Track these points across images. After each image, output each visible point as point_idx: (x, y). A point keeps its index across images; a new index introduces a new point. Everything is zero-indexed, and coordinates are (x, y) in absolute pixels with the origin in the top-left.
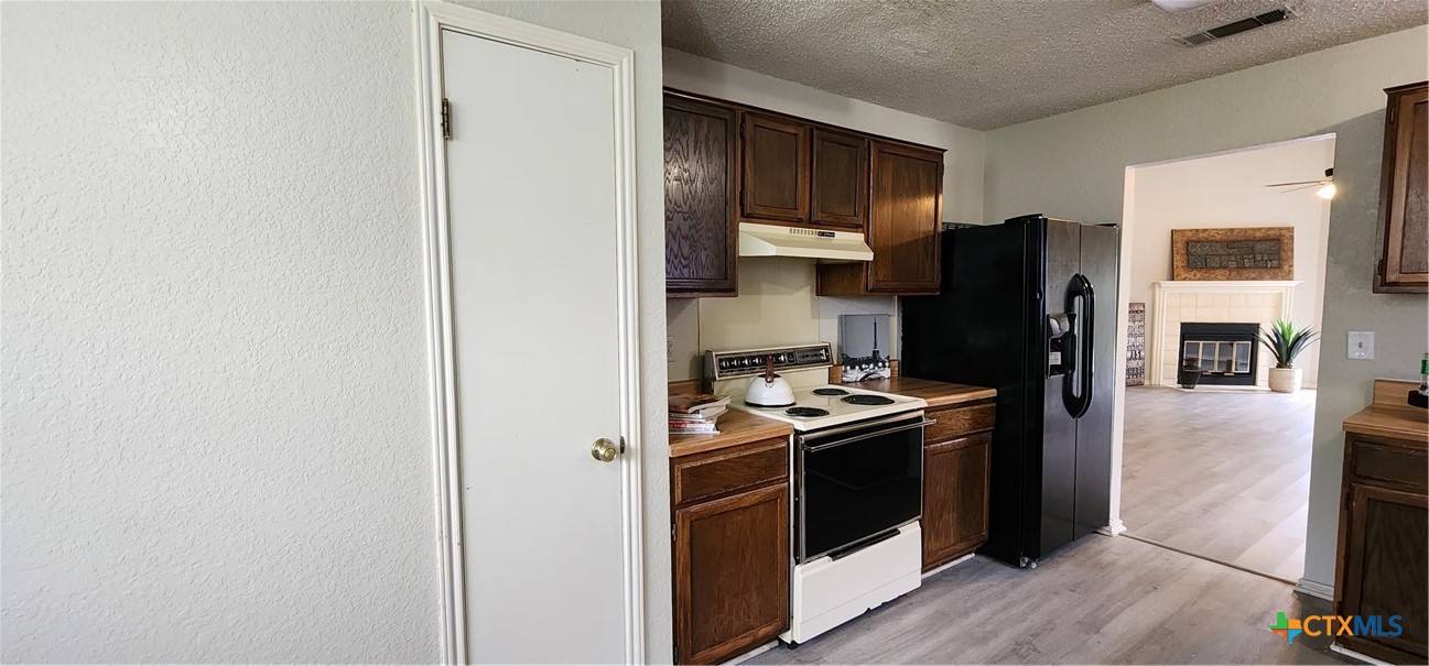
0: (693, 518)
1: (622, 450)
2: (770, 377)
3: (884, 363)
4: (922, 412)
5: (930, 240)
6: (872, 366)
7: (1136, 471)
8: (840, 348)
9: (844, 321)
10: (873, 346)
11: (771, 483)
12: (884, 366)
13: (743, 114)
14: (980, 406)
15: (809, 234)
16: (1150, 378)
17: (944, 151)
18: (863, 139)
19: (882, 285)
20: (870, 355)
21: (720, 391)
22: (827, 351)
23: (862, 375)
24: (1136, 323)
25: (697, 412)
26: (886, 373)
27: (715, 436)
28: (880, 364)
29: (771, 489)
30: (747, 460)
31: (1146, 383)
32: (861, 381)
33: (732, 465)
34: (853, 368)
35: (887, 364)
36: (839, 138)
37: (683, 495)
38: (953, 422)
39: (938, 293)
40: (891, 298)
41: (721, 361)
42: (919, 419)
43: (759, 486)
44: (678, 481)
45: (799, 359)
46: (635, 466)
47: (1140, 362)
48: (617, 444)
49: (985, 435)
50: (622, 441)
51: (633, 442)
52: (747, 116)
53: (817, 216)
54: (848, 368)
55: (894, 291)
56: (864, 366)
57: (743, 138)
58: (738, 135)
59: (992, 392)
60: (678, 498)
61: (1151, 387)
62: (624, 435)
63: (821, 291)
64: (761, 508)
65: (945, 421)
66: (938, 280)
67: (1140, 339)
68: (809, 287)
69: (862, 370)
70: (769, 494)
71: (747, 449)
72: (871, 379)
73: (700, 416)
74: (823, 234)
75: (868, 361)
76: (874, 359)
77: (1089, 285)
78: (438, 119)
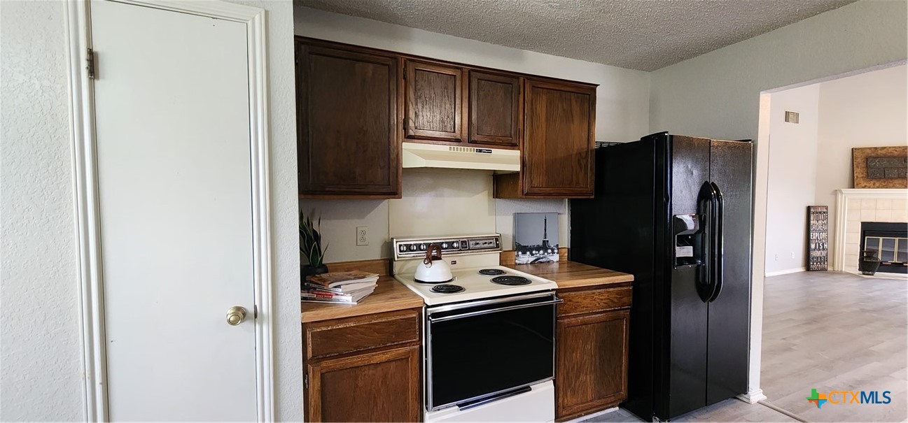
0: (323, 371)
1: (256, 316)
2: (431, 259)
3: (553, 250)
4: (554, 293)
5: (584, 155)
6: (541, 252)
7: (794, 345)
8: (514, 237)
9: (517, 217)
10: (543, 237)
11: (403, 345)
12: (553, 253)
13: (405, 61)
14: (616, 289)
15: (469, 151)
16: (833, 265)
17: (597, 85)
18: (518, 78)
19: (536, 190)
20: (541, 244)
21: (400, 269)
22: (497, 240)
23: (532, 259)
24: (820, 222)
25: (339, 287)
26: (555, 258)
27: (353, 306)
28: (550, 251)
29: (402, 350)
30: (377, 327)
31: (830, 269)
32: (531, 263)
33: (362, 330)
34: (524, 253)
35: (556, 251)
36: (495, 78)
37: (313, 353)
38: (588, 301)
39: (593, 197)
40: (562, 200)
41: (400, 246)
42: (550, 298)
43: (391, 347)
44: (309, 341)
45: (471, 246)
46: (267, 330)
47: (824, 253)
48: (251, 310)
49: (622, 312)
50: (255, 307)
51: (266, 309)
52: (408, 61)
53: (475, 137)
54: (520, 253)
55: (565, 195)
56: (534, 252)
57: (405, 79)
58: (401, 76)
59: (630, 278)
60: (310, 355)
61: (834, 273)
62: (257, 304)
63: (497, 194)
64: (393, 365)
65: (579, 300)
66: (591, 187)
67: (824, 235)
68: (487, 191)
69: (532, 255)
70: (399, 354)
71: (377, 318)
72: (541, 262)
73: (340, 290)
74: (480, 151)
75: (538, 249)
76: (545, 247)
77: (718, 191)
78: (84, 64)
